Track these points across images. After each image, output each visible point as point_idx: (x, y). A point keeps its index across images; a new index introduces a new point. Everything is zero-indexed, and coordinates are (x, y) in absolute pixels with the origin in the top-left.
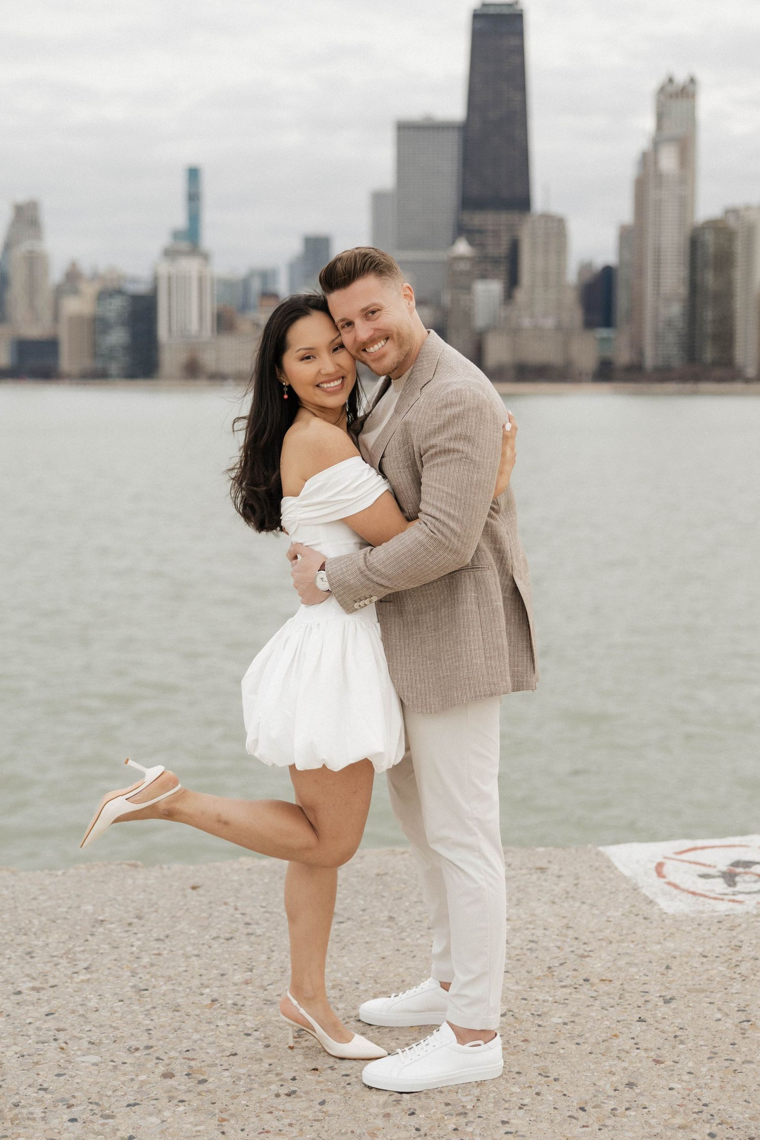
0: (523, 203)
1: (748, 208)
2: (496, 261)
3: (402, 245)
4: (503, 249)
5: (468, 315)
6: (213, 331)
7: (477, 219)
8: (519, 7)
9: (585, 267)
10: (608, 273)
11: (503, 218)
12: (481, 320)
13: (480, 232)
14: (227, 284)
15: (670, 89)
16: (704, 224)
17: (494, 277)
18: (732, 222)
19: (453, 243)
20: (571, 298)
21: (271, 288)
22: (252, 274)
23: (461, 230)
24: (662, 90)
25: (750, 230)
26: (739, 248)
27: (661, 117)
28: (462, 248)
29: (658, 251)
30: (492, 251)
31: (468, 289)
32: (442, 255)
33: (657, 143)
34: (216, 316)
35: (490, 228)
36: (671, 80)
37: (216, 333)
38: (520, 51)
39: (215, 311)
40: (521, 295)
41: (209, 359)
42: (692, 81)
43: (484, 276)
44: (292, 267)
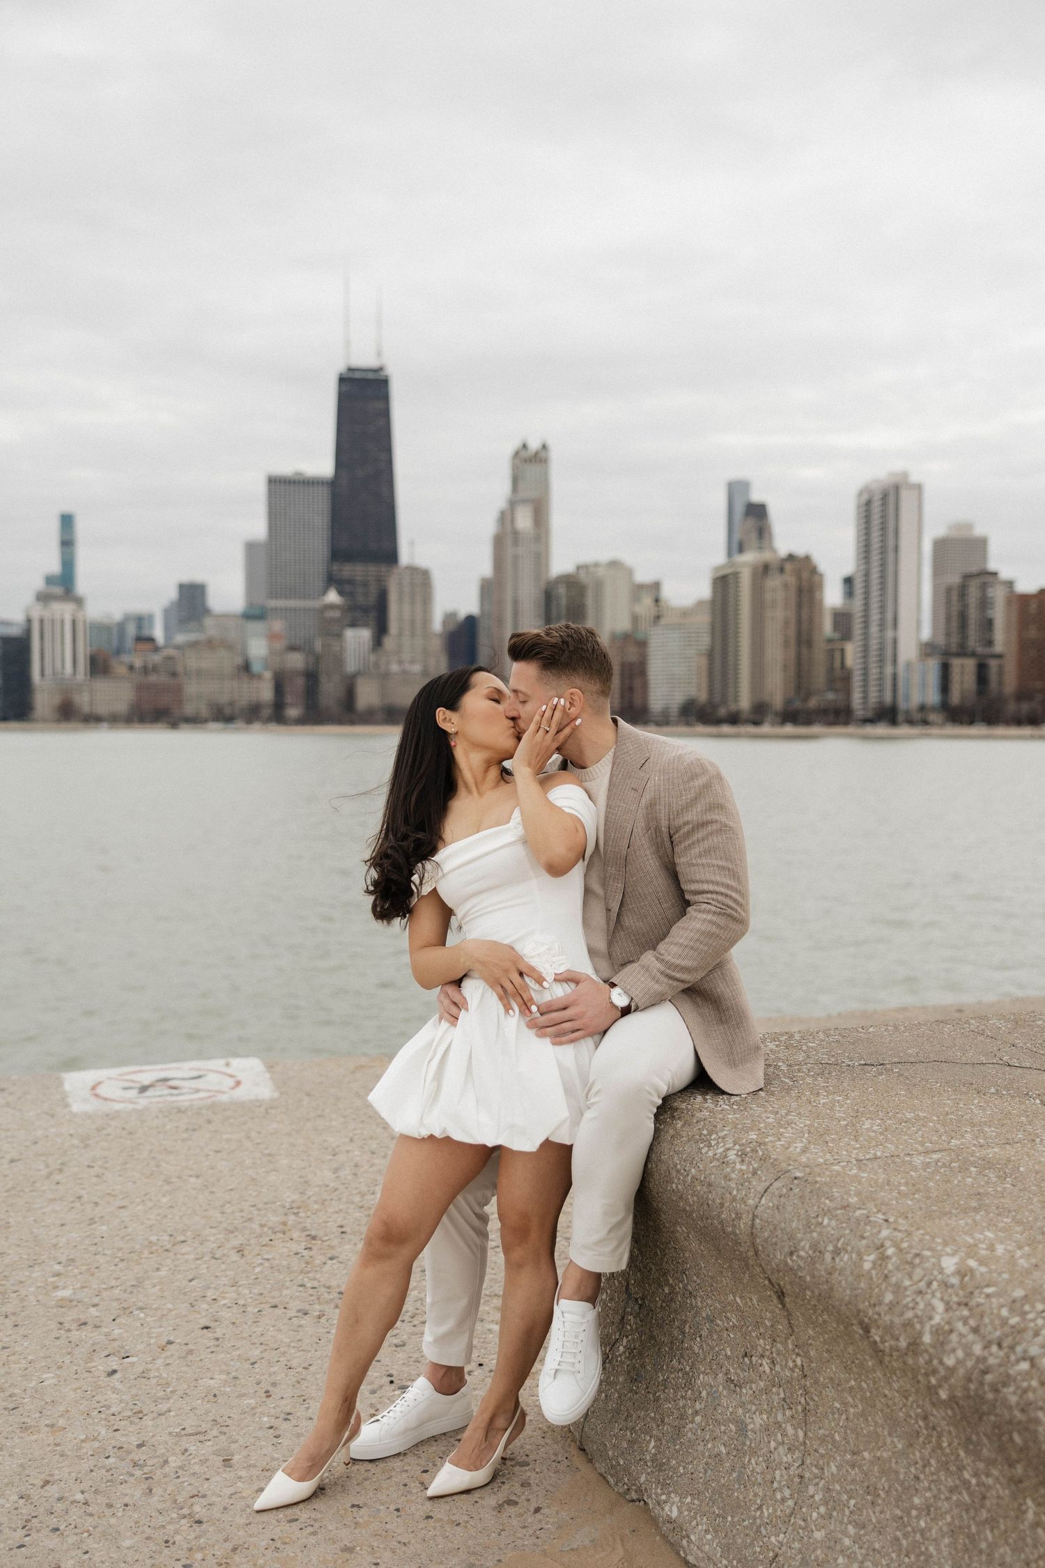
0: (391, 557)
1: (596, 565)
2: (365, 610)
3: (273, 594)
4: (372, 599)
5: (339, 660)
6: (86, 675)
7: (348, 570)
8: (382, 374)
9: (450, 617)
10: (471, 621)
11: (372, 569)
12: (351, 666)
13: (351, 582)
14: (99, 629)
15: (524, 454)
16: (557, 578)
17: (365, 625)
18: (582, 575)
19: (325, 592)
20: (437, 645)
21: (146, 633)
22: (127, 618)
23: (332, 580)
24: (517, 454)
25: (599, 585)
26: (590, 601)
27: (516, 480)
28: (333, 597)
29: (516, 603)
30: (361, 600)
31: (339, 636)
32: (315, 604)
33: (513, 504)
34: (88, 660)
35: (358, 578)
36: (525, 446)
37: (89, 677)
38: (386, 414)
39: (88, 653)
40: (389, 642)
41: (83, 701)
42: (544, 447)
43: (353, 625)
44: (167, 612)
